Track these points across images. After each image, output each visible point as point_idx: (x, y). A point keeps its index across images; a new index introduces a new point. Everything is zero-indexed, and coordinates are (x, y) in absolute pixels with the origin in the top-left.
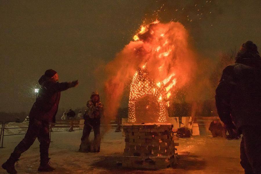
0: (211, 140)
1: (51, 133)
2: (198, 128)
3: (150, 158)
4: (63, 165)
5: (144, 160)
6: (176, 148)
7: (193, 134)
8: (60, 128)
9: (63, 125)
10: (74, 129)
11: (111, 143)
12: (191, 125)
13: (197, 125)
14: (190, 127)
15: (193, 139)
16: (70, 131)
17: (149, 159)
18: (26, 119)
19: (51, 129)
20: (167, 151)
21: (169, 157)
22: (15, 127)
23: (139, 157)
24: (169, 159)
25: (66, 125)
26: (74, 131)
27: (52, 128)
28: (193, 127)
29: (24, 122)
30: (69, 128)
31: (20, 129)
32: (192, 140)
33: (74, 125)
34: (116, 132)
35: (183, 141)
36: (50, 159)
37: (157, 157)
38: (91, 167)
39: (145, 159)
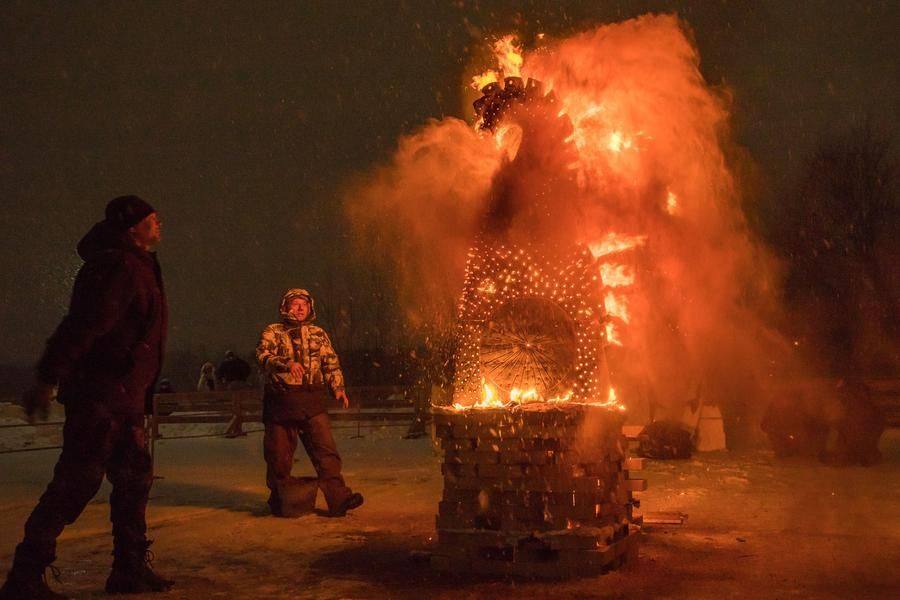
0: (766, 467)
1: (156, 442)
2: (720, 423)
3: (537, 535)
4: (202, 568)
5: (516, 544)
6: (637, 499)
7: (702, 448)
8: (192, 425)
9: (203, 413)
10: (245, 426)
11: (389, 480)
12: (694, 410)
13: (715, 412)
14: (689, 420)
15: (701, 464)
16: (229, 435)
17: (532, 539)
19: (156, 430)
20: (601, 509)
21: (609, 530)
22: (10, 423)
23: (495, 532)
24: (608, 541)
25: (215, 414)
26: (245, 434)
27: (160, 425)
28: (700, 419)
30: (228, 425)
32: (699, 467)
33: (248, 413)
35: (664, 470)
36: (150, 542)
37: (563, 532)
38: (314, 573)
39: (519, 542)
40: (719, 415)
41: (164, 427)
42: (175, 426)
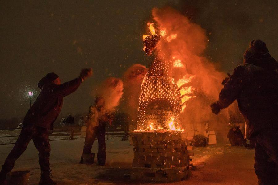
0: (229, 149)
2: (215, 136)
3: (162, 169)
4: (63, 179)
5: (156, 172)
6: (191, 158)
7: (210, 143)
8: (58, 136)
10: (74, 137)
11: (117, 153)
12: (207, 132)
13: (213, 132)
14: (206, 135)
15: (209, 148)
16: (69, 139)
17: (161, 170)
18: (19, 127)
20: (181, 161)
21: (184, 168)
22: (6, 136)
23: (149, 168)
24: (183, 171)
25: (65, 133)
26: (74, 139)
28: (209, 134)
29: (16, 130)
30: (69, 137)
31: (12, 138)
32: (208, 149)
33: (75, 133)
34: (122, 140)
35: (198, 150)
37: (170, 168)
38: (96, 180)
39: (157, 171)
40: (215, 134)
41: (50, 137)
42: (54, 136)
